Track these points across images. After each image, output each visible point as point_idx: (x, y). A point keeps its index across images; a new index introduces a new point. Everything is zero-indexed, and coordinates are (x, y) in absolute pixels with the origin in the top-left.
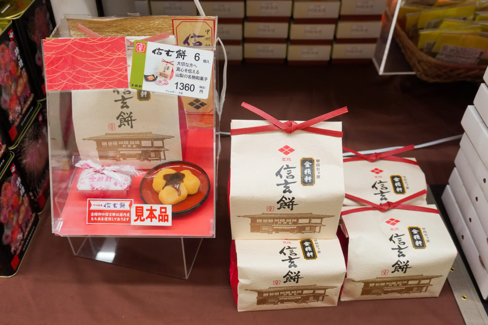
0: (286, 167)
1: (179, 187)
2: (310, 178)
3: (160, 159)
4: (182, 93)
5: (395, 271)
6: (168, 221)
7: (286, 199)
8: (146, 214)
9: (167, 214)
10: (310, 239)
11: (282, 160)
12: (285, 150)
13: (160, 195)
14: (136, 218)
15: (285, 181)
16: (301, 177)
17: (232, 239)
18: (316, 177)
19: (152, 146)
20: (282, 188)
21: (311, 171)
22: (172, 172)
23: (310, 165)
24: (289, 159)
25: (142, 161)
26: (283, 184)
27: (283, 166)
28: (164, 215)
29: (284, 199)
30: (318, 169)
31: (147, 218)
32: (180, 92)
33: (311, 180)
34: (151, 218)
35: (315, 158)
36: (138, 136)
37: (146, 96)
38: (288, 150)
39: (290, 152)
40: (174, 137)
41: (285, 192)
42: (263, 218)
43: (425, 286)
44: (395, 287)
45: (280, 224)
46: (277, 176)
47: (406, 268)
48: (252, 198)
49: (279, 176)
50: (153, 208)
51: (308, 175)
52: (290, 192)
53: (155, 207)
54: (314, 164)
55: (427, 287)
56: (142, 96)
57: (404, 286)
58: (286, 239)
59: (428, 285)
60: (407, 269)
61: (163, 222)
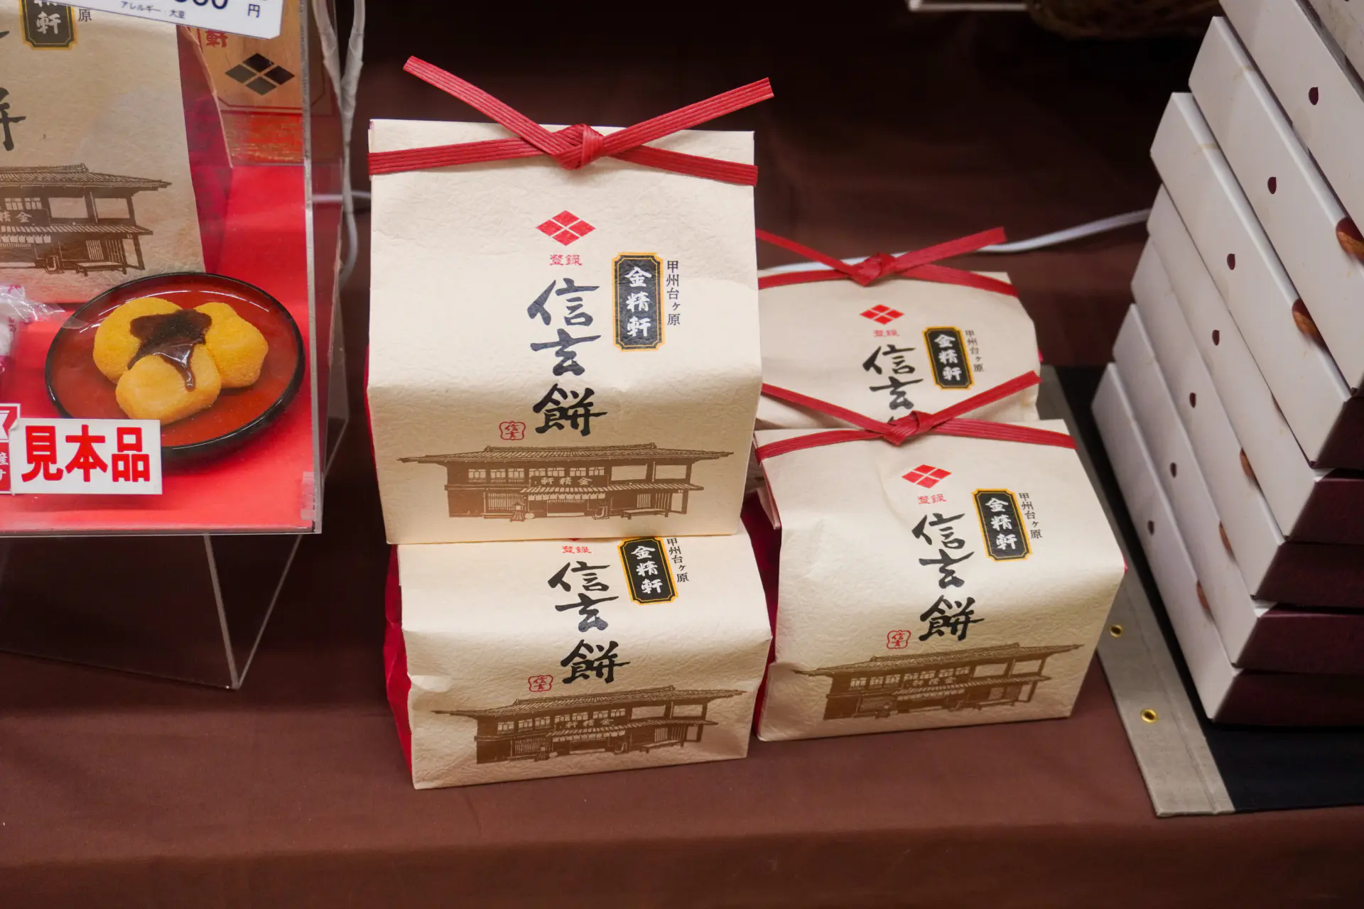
0: (564, 286)
1: (189, 358)
2: (645, 324)
3: (124, 266)
4: (182, 15)
5: (930, 634)
7: (564, 395)
10: (653, 537)
11: (551, 261)
12: (559, 228)
13: (118, 390)
15: (561, 332)
16: (617, 320)
17: (388, 543)
18: (665, 319)
19: (91, 220)
20: (550, 358)
21: (648, 300)
22: (168, 308)
23: (646, 278)
24: (577, 260)
25: (57, 271)
26: (553, 345)
27: (554, 283)
29: (556, 396)
30: (674, 294)
32: (173, 12)
33: (649, 330)
35: (663, 257)
36: (36, 178)
37: (56, 31)
38: (571, 228)
39: (577, 235)
40: (170, 184)
41: (559, 370)
42: (489, 466)
43: (1026, 683)
44: (933, 689)
45: (547, 485)
46: (532, 315)
47: (966, 623)
48: (447, 392)
49: (539, 315)
51: (640, 314)
52: (578, 370)
54: (659, 277)
55: (1035, 684)
56: (44, 30)
57: (962, 686)
58: (574, 540)
59: (1037, 678)
60: (970, 625)
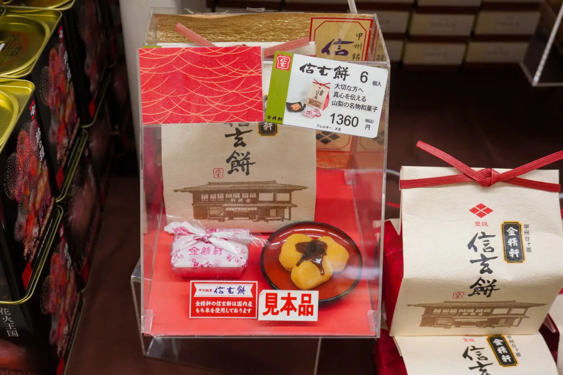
0: (481, 235)
1: (321, 262)
2: (517, 252)
3: (283, 219)
4: (340, 129)
6: (312, 314)
7: (484, 282)
8: (281, 303)
9: (311, 304)
11: (475, 225)
12: (478, 211)
13: (292, 274)
14: (267, 309)
15: (482, 255)
16: (504, 250)
17: (390, 335)
18: (525, 250)
19: (274, 201)
20: (478, 266)
21: (517, 241)
22: (307, 239)
23: (515, 231)
24: (486, 224)
25: (257, 221)
26: (479, 261)
27: (477, 234)
28: (307, 305)
29: (481, 282)
30: (528, 239)
31: (282, 310)
32: (337, 128)
33: (519, 254)
34: (288, 310)
35: (522, 223)
36: (256, 185)
37: (271, 129)
38: (483, 211)
39: (486, 213)
40: (307, 188)
41: (482, 272)
42: (442, 308)
45: (465, 315)
46: (470, 248)
48: (435, 280)
49: (472, 248)
50: (291, 296)
51: (515, 248)
52: (490, 272)
53: (294, 293)
54: (521, 231)
56: (266, 129)
58: (467, 335)
61: (305, 316)
